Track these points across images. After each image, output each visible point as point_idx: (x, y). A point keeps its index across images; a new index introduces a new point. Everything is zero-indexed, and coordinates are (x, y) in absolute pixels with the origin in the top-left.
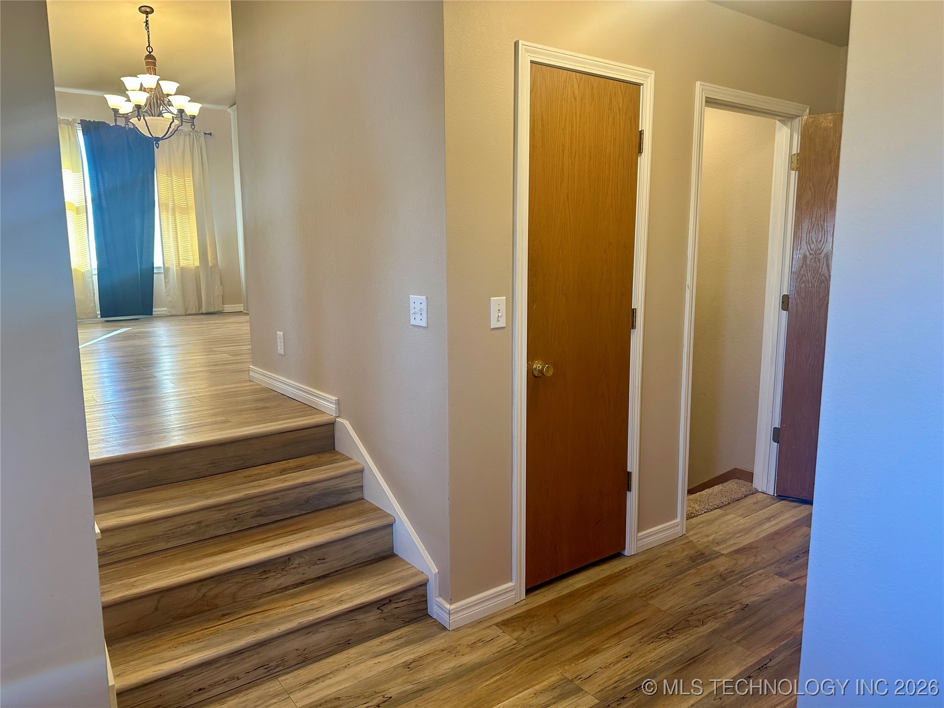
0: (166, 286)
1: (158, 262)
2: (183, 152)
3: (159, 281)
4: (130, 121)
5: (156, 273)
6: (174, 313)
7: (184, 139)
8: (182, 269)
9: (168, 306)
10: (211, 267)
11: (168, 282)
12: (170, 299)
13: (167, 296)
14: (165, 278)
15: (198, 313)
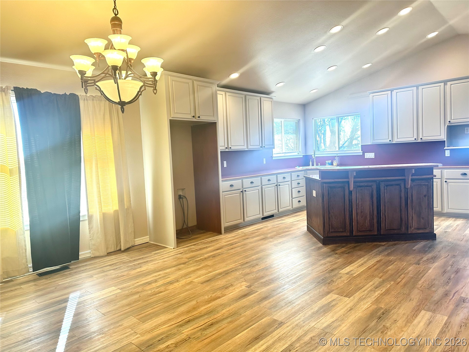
0: (90, 231)
1: (83, 212)
2: (104, 115)
3: (84, 227)
4: (97, 84)
5: (81, 221)
6: (97, 254)
7: (105, 104)
8: (104, 214)
9: (92, 249)
10: (126, 209)
11: (92, 228)
12: (93, 242)
13: (91, 240)
14: (89, 224)
15: (116, 250)
